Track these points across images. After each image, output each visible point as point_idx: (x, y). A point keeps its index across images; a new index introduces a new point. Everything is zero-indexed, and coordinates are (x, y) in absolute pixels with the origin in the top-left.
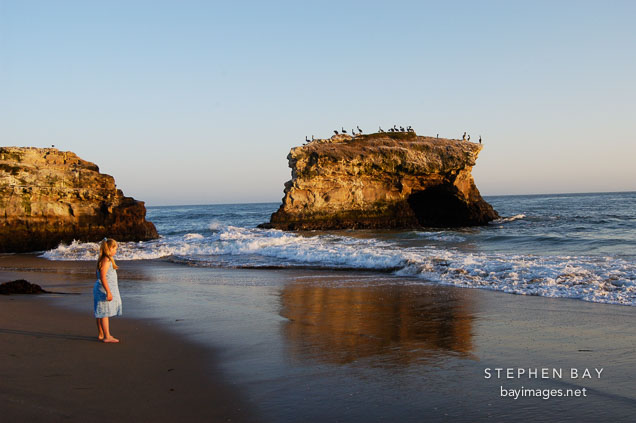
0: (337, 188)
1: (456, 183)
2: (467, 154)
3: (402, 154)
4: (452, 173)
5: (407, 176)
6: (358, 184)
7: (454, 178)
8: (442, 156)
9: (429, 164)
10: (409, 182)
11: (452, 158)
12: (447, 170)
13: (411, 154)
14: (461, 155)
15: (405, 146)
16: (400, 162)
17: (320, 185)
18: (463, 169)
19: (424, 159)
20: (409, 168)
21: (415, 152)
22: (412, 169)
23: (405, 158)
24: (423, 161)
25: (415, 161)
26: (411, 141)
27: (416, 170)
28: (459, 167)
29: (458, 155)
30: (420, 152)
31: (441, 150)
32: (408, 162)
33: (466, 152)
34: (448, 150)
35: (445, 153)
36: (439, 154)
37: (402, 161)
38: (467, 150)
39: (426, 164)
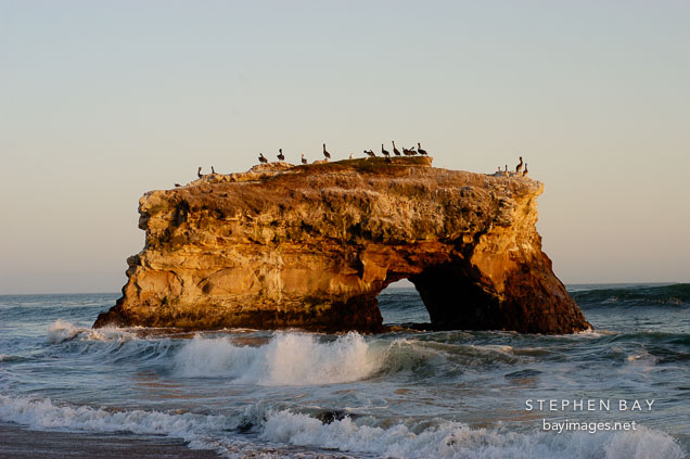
0: (228, 268)
2: (501, 203)
3: (364, 204)
4: (465, 240)
5: (372, 247)
6: (271, 261)
7: (469, 250)
8: (447, 207)
9: (415, 224)
11: (465, 211)
12: (454, 235)
13: (385, 202)
14: (486, 205)
15: (376, 188)
16: (357, 219)
17: (194, 263)
18: (484, 232)
19: (411, 214)
20: (373, 230)
21: (394, 200)
22: (380, 232)
23: (370, 212)
24: (406, 217)
25: (389, 217)
26: (395, 177)
27: (386, 235)
28: (476, 229)
29: (481, 204)
30: (405, 199)
31: (449, 196)
32: (375, 218)
33: (499, 198)
34: (462, 195)
35: (454, 201)
36: (443, 203)
37: (362, 217)
38: (502, 195)
39: (409, 222)
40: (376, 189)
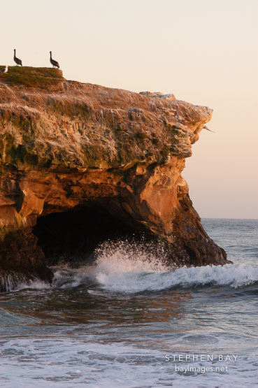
1: (146, 194)
2: (174, 130)
3: (25, 122)
4: (139, 171)
5: (34, 174)
7: (141, 183)
8: (117, 131)
9: (86, 149)
10: (40, 187)
11: (139, 136)
12: (126, 165)
13: (47, 122)
14: (159, 131)
15: (33, 103)
16: (19, 140)
18: (162, 163)
19: (77, 136)
20: (40, 154)
21: (55, 119)
22: (48, 157)
23: (33, 132)
24: (74, 141)
25: (55, 139)
26: (50, 92)
27: (55, 162)
28: (153, 159)
29: (154, 131)
30: (67, 119)
31: (117, 118)
32: (39, 140)
33: (172, 124)
34: (131, 118)
35: (123, 125)
36: (111, 126)
37: (25, 138)
38: (175, 121)
39: (79, 147)
40: (32, 105)
